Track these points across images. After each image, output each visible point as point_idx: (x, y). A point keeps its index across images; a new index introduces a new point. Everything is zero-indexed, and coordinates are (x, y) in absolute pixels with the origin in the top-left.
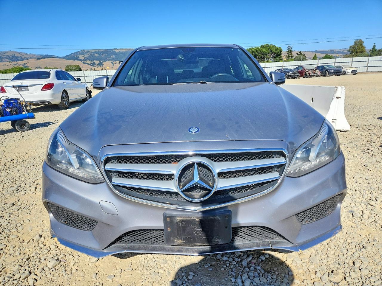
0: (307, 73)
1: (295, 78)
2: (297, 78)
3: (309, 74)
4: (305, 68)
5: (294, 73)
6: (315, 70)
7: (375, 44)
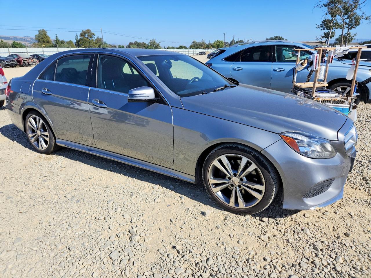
0: (25, 61)
1: (13, 67)
2: (16, 67)
3: (28, 63)
4: (22, 57)
5: (11, 62)
6: (32, 59)
7: (56, 35)
